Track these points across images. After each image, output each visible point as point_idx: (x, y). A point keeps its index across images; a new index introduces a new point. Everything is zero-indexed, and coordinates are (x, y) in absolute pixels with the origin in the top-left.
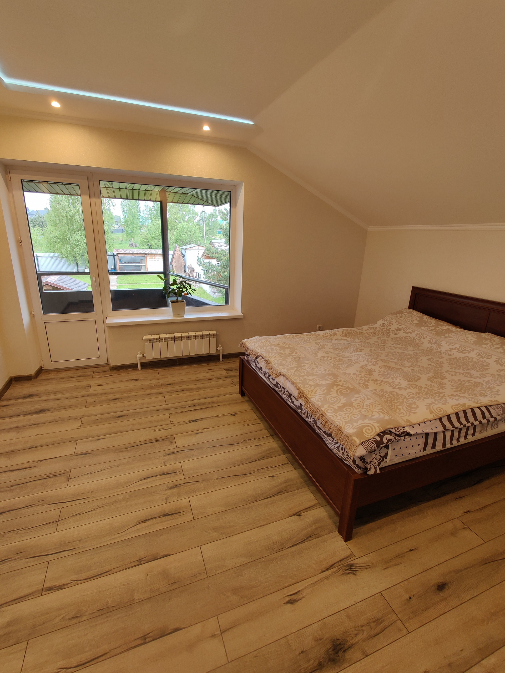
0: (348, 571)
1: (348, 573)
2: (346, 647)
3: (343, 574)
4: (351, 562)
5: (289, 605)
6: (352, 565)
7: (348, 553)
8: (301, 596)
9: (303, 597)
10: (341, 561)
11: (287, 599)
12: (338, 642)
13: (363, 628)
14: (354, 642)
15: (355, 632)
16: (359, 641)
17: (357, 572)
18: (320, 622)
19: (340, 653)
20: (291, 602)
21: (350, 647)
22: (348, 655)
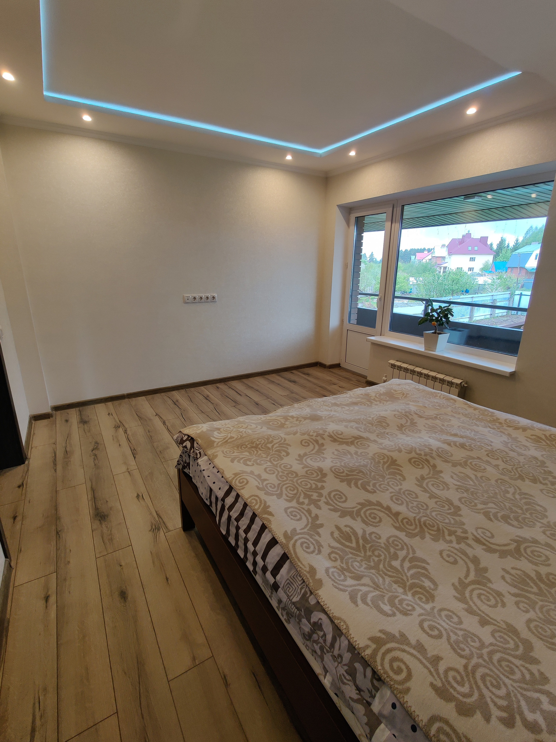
0: (154, 527)
1: (152, 527)
2: (101, 521)
3: (152, 523)
4: (161, 529)
5: (136, 495)
6: (159, 530)
7: (171, 527)
8: (140, 501)
9: (139, 501)
10: (164, 523)
11: (140, 495)
12: (106, 518)
13: (109, 531)
14: (103, 526)
15: (108, 527)
16: (103, 528)
17: (152, 532)
18: (121, 510)
19: (99, 518)
20: (138, 496)
21: (101, 523)
22: (98, 522)
